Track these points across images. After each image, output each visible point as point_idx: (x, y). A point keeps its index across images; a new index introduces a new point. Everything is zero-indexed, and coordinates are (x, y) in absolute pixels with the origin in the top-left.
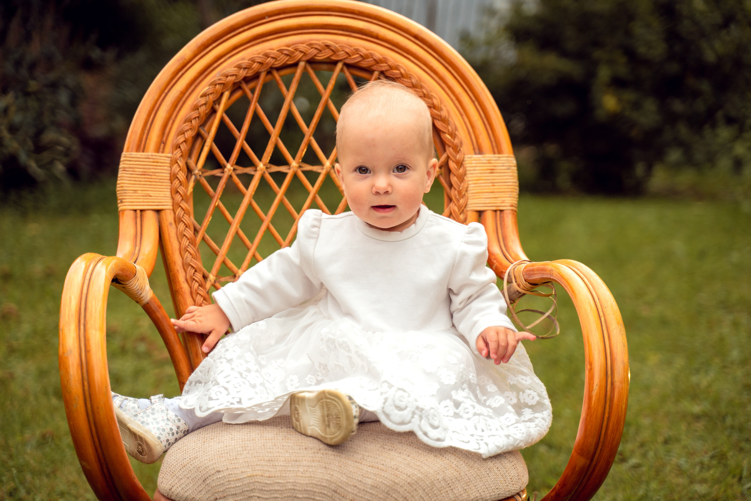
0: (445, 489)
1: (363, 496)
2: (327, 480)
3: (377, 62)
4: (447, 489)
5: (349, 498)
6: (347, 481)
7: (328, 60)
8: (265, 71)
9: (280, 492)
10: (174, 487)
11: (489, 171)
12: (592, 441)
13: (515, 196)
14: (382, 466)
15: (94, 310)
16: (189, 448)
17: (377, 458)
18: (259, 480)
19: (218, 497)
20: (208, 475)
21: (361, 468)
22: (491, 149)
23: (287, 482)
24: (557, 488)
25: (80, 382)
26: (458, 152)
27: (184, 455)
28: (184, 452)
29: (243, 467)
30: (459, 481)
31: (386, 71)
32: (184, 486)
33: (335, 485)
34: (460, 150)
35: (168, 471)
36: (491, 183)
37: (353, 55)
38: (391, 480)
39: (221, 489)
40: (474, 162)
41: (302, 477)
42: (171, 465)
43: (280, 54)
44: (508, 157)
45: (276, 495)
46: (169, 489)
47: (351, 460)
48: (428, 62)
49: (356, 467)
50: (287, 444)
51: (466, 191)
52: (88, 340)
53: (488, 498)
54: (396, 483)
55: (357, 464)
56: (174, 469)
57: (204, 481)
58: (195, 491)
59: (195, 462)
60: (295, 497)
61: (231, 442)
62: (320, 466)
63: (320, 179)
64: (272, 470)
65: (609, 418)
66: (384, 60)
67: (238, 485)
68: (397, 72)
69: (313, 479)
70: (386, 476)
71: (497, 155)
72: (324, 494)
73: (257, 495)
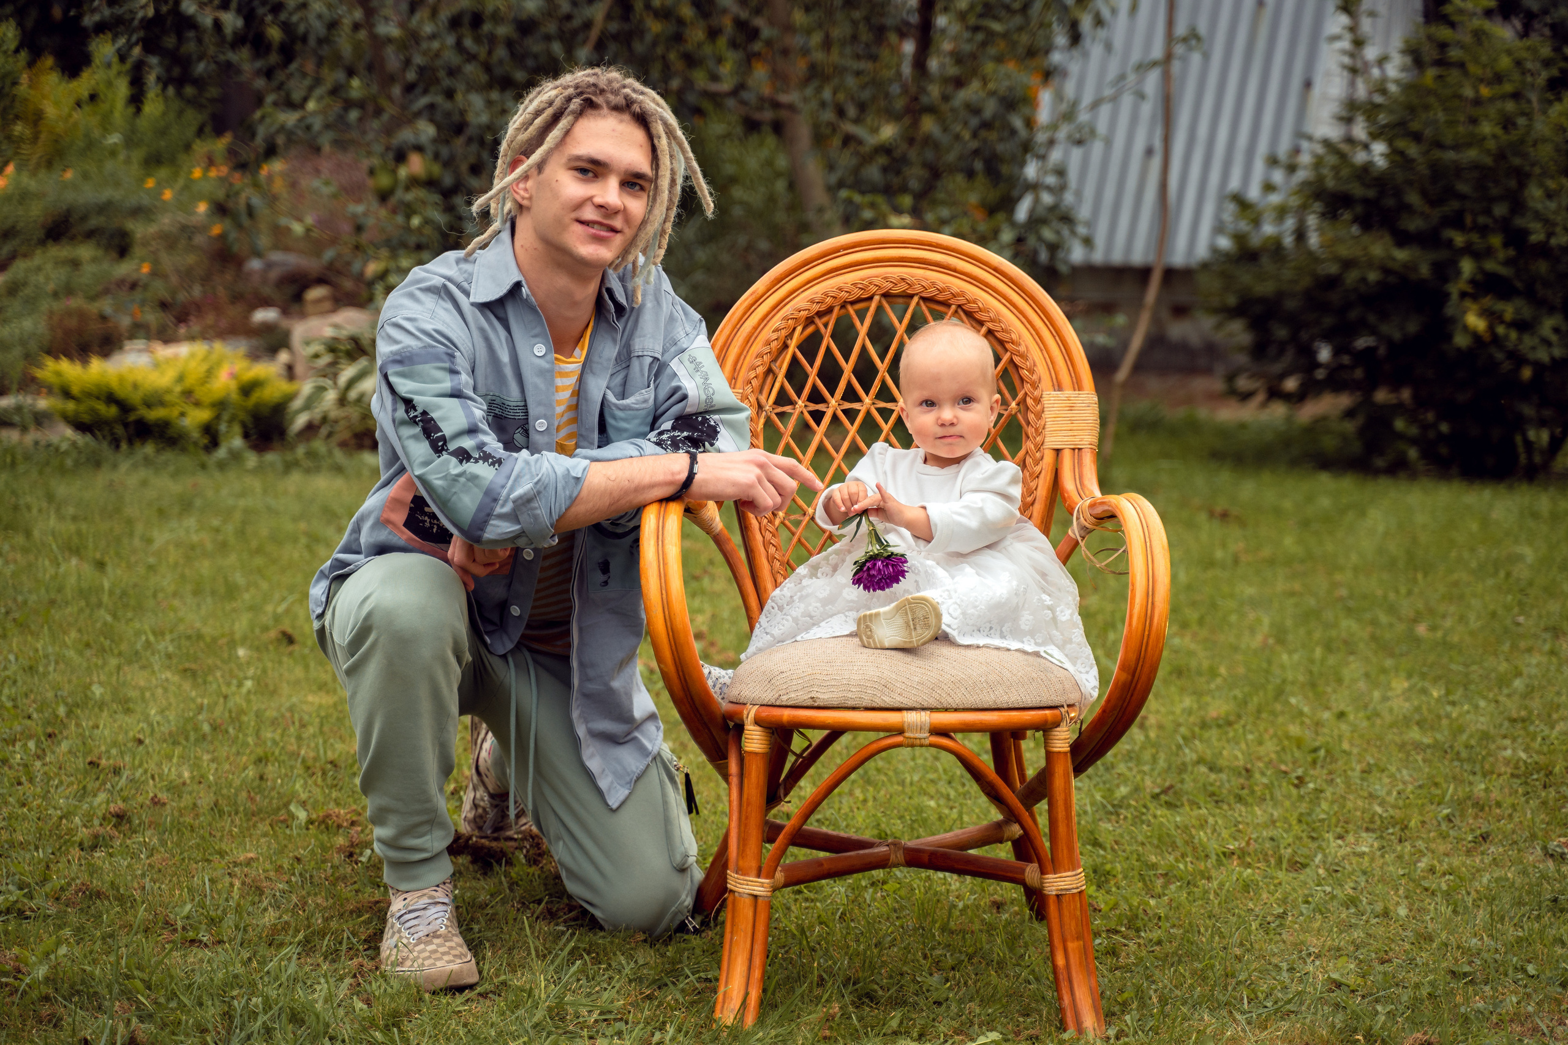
1: (910, 691)
2: (878, 677)
3: (954, 296)
4: (988, 690)
7: (904, 294)
8: (838, 305)
9: (836, 687)
10: (743, 692)
11: (1068, 408)
12: (1133, 657)
13: (1095, 434)
15: (671, 529)
18: (818, 678)
19: (780, 696)
20: (773, 677)
21: (909, 668)
22: (1071, 385)
24: (1104, 705)
26: (1037, 389)
29: (804, 668)
30: (1001, 684)
31: (963, 305)
32: (751, 689)
33: (885, 681)
34: (1038, 386)
36: (1070, 420)
37: (930, 289)
38: (936, 679)
39: (784, 688)
40: (1052, 399)
41: (856, 674)
43: (855, 288)
44: (1089, 394)
45: (832, 690)
46: (737, 694)
47: (901, 662)
51: (1044, 428)
52: (666, 554)
57: (769, 682)
58: (761, 693)
59: (762, 668)
60: (849, 691)
62: (873, 665)
63: (894, 416)
64: (830, 669)
65: (1149, 635)
66: (962, 294)
67: (799, 682)
68: (975, 305)
69: (866, 676)
70: (931, 675)
71: (1078, 392)
72: (875, 688)
73: (816, 689)
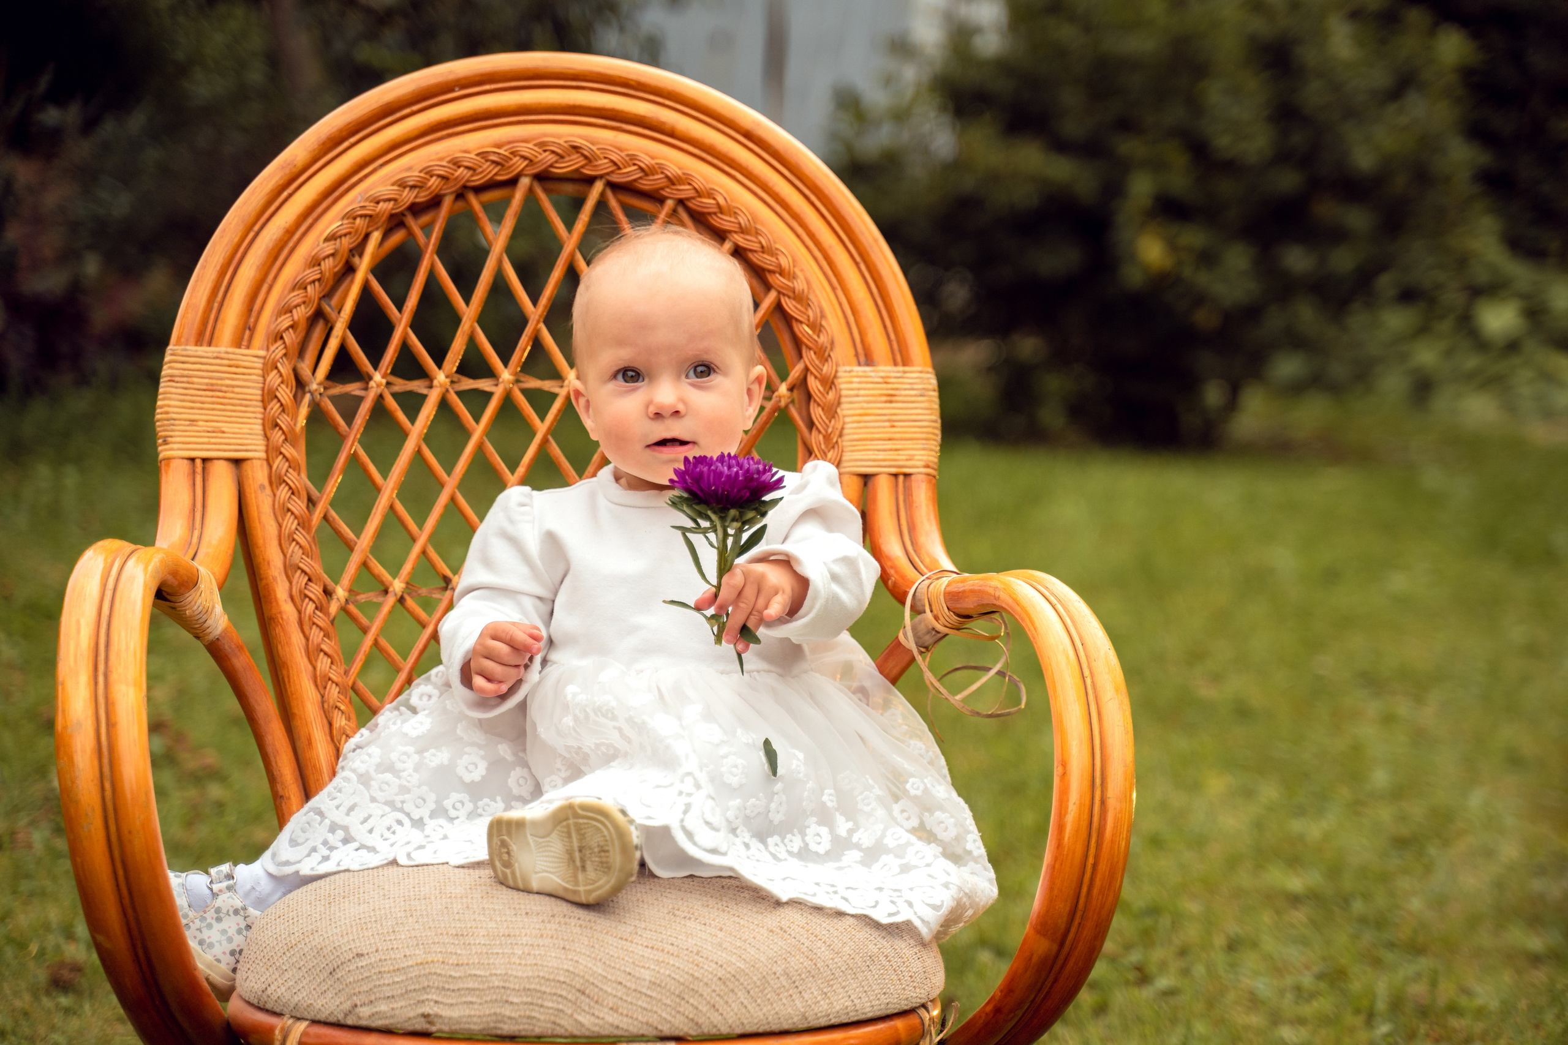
0: (788, 990)
1: (634, 1001)
2: (568, 971)
3: (672, 181)
4: (791, 992)
5: (608, 1004)
6: (604, 974)
7: (576, 176)
8: (451, 193)
9: (478, 992)
10: (272, 986)
11: (884, 398)
12: (1063, 908)
13: (933, 448)
14: (670, 947)
15: (123, 647)
16: (300, 914)
17: (661, 933)
18: (438, 971)
19: (359, 1003)
20: (339, 963)
21: (631, 949)
22: (890, 356)
23: (491, 975)
24: (997, 998)
25: (97, 782)
26: (826, 360)
27: (291, 927)
28: (291, 922)
29: (408, 947)
30: (813, 977)
31: (688, 199)
32: (291, 983)
33: (581, 981)
34: (829, 356)
35: (259, 958)
36: (889, 421)
37: (625, 167)
38: (687, 973)
39: (365, 988)
40: (855, 380)
41: (520, 964)
42: (264, 945)
43: (483, 161)
44: (921, 372)
45: (469, 999)
46: (261, 989)
47: (612, 935)
48: (770, 185)
49: (622, 948)
50: (491, 906)
51: (841, 435)
52: (113, 704)
53: (868, 1010)
54: (697, 978)
55: (624, 943)
56: (270, 954)
57: (331, 973)
58: (314, 992)
59: (314, 939)
60: (507, 1001)
61: (382, 902)
62: (554, 944)
63: (556, 406)
64: (464, 952)
65: (1095, 866)
66: (686, 179)
67: (396, 979)
68: (712, 201)
69: (540, 968)
70: (677, 964)
71: (901, 368)
72: (561, 996)
73: (435, 997)
